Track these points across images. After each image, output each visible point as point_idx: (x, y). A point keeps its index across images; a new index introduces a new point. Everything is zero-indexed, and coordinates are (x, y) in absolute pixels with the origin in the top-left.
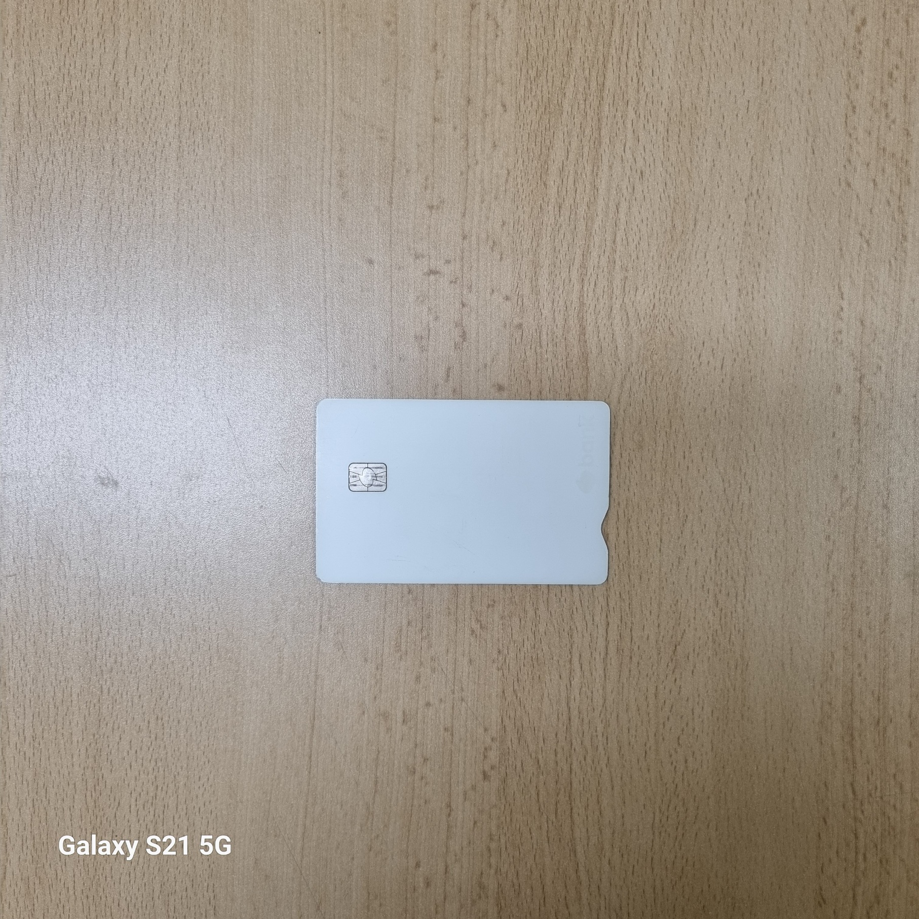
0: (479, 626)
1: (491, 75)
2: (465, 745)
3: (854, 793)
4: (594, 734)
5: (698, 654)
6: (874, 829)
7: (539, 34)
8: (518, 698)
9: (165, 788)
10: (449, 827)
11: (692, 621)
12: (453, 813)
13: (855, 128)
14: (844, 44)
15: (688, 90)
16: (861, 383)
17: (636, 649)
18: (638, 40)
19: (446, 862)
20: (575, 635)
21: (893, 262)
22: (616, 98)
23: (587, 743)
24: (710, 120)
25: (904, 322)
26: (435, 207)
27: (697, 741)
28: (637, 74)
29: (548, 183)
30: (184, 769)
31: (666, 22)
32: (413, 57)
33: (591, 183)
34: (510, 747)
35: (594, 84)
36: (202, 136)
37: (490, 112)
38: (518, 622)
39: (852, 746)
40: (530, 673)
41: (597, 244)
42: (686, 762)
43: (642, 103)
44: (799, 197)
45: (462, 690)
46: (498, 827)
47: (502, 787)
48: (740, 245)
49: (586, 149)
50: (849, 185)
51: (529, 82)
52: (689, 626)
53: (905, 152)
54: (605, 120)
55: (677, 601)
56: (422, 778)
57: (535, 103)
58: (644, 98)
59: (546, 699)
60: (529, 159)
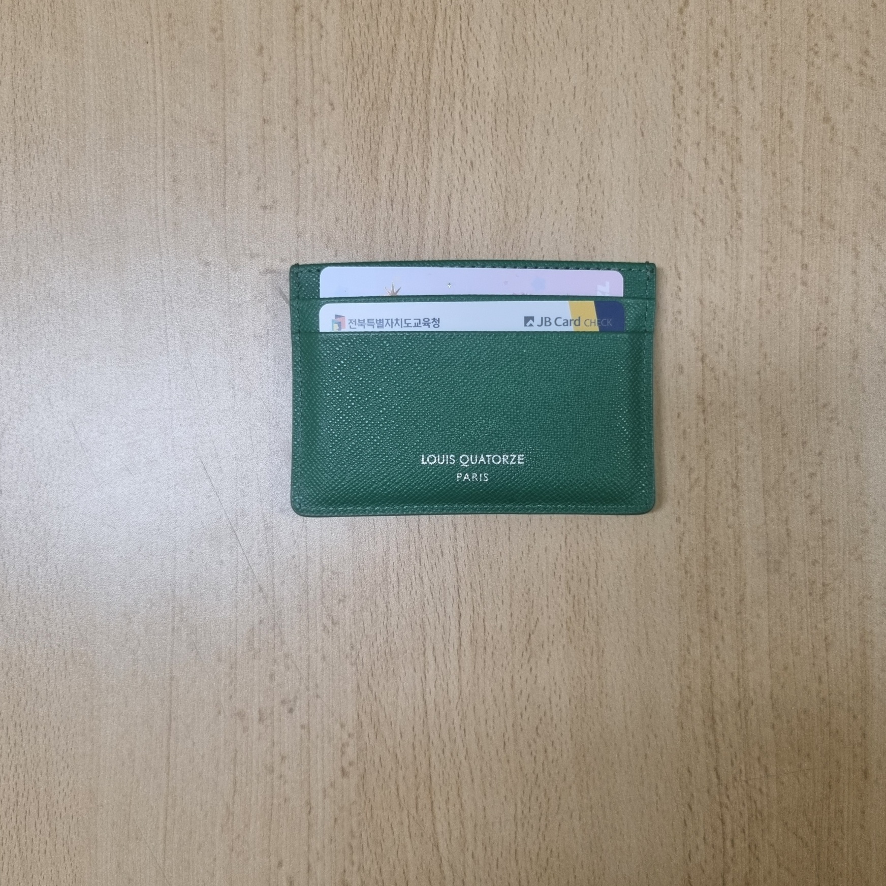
0: (330, 622)
1: (317, 75)
2: (323, 742)
3: (718, 777)
4: (452, 726)
5: (553, 642)
6: (741, 814)
7: (362, 32)
8: (374, 692)
9: (25, 794)
10: (310, 826)
11: (545, 609)
12: (313, 812)
13: (683, 109)
14: (668, 26)
15: (513, 79)
16: (703, 362)
17: (489, 639)
18: (461, 33)
19: (308, 859)
20: (427, 627)
21: (729, 240)
22: (443, 91)
23: (445, 736)
24: (537, 108)
25: (743, 299)
26: (269, 207)
27: (555, 730)
28: (462, 66)
29: (378, 177)
30: (44, 775)
31: (488, 13)
32: (240, 61)
33: (422, 176)
34: (368, 742)
35: (419, 79)
36: (38, 149)
37: (318, 111)
38: (369, 617)
39: (714, 730)
40: (384, 667)
41: (431, 236)
42: (546, 751)
43: (469, 94)
44: (631, 179)
45: (317, 686)
46: (359, 824)
47: (361, 783)
48: (574, 230)
49: (415, 143)
50: (680, 165)
51: (355, 79)
52: (542, 614)
53: (735, 130)
54: (432, 113)
55: (529, 590)
56: (281, 776)
57: (362, 100)
58: (471, 90)
59: (401, 693)
60: (359, 155)
